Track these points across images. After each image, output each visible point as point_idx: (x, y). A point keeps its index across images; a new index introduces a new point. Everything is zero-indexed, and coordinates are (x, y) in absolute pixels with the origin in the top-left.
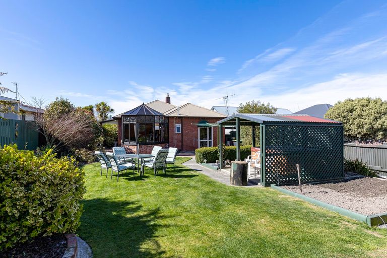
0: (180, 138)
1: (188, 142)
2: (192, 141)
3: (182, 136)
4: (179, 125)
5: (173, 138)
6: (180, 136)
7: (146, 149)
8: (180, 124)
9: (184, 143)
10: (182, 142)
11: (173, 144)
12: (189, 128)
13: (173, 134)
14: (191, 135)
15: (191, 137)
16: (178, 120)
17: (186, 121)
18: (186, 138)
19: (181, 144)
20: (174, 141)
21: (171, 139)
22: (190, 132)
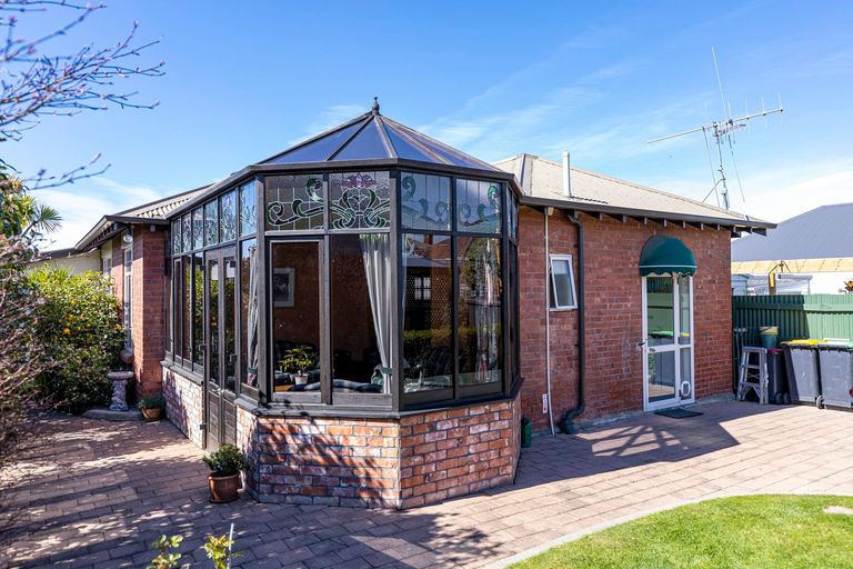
0: (571, 340)
1: (602, 360)
2: (618, 354)
3: (580, 326)
5: (538, 338)
6: (570, 325)
7: (462, 440)
8: (569, 258)
11: (538, 380)
12: (605, 277)
13: (537, 316)
14: (615, 319)
15: (614, 330)
16: (560, 233)
17: (594, 240)
18: (597, 335)
19: (572, 375)
20: (542, 358)
21: (530, 350)
22: (610, 301)
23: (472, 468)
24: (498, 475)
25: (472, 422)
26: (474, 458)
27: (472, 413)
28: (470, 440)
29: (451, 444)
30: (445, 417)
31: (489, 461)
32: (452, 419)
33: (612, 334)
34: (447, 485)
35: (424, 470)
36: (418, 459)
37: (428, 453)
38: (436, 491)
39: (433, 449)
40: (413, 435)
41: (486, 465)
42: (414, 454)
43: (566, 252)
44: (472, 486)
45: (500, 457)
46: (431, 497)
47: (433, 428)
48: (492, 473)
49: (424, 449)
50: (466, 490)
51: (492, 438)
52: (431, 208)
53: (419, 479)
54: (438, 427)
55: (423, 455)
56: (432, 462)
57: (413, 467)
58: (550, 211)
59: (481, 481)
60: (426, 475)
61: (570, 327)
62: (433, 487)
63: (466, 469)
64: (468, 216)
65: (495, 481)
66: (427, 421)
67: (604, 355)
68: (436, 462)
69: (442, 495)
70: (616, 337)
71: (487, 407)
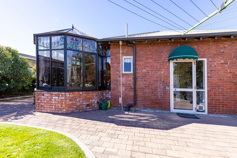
0: (131, 83)
1: (147, 90)
2: (156, 89)
3: (135, 79)
4: (129, 59)
5: (118, 81)
6: (131, 78)
7: (51, 99)
8: (132, 57)
9: (139, 93)
10: (135, 90)
11: (117, 93)
12: (149, 63)
13: (117, 75)
14: (154, 77)
15: (153, 81)
16: (127, 49)
17: (143, 51)
18: (144, 82)
19: (132, 93)
20: (119, 87)
21: (115, 84)
22: (151, 71)
23: (53, 107)
24: (61, 111)
25: (53, 95)
26: (54, 105)
27: (53, 93)
28: (53, 100)
29: (48, 100)
30: (46, 93)
31: (58, 107)
32: (48, 94)
33: (152, 82)
34: (46, 109)
35: (41, 104)
36: (40, 101)
37: (42, 100)
38: (44, 110)
39: (43, 100)
40: (38, 95)
41: (57, 107)
42: (39, 100)
43: (130, 55)
44: (53, 111)
45: (62, 106)
46: (43, 111)
47: (43, 95)
48: (59, 110)
49: (41, 99)
50: (52, 112)
51: (59, 101)
52: (45, 44)
53: (40, 106)
54: (45, 95)
55: (41, 101)
56: (43, 103)
57: (39, 103)
58: (121, 43)
59: (56, 111)
60: (42, 105)
61: (131, 79)
62: (43, 108)
63: (52, 107)
64: (54, 45)
65: (60, 112)
66: (42, 93)
67: (148, 89)
68: (44, 103)
69: (46, 111)
70: (154, 83)
71: (58, 93)
